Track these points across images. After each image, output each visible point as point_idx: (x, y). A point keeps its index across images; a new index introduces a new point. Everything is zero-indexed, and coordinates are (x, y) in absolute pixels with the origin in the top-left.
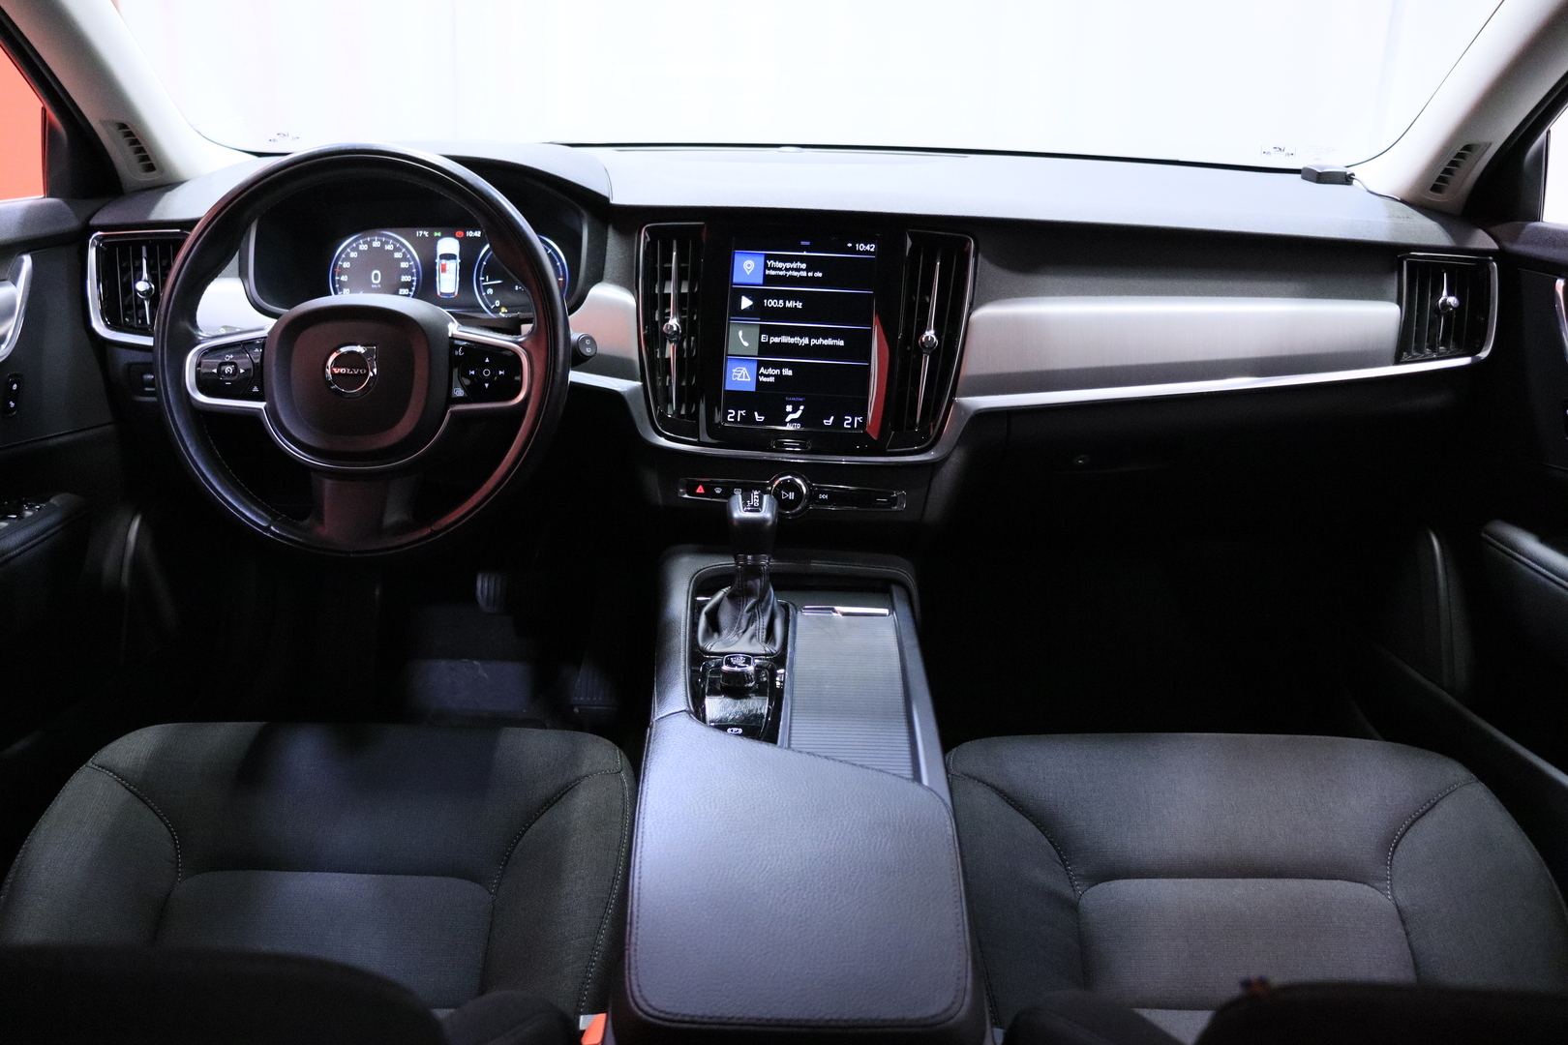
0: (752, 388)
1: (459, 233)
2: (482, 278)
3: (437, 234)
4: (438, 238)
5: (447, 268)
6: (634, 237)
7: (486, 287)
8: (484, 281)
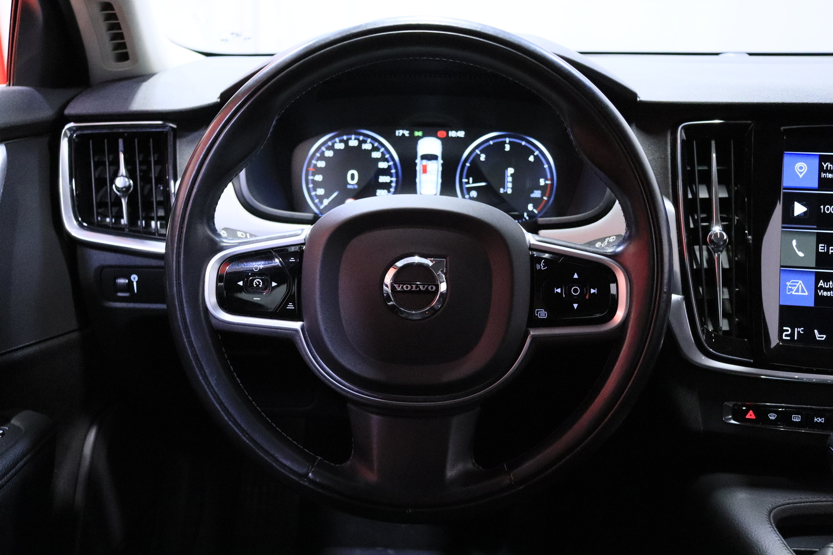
0: (811, 303)
1: (442, 133)
2: (465, 180)
3: (418, 133)
4: (419, 138)
5: (428, 169)
6: (666, 137)
7: (469, 190)
8: (468, 183)
